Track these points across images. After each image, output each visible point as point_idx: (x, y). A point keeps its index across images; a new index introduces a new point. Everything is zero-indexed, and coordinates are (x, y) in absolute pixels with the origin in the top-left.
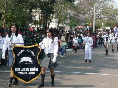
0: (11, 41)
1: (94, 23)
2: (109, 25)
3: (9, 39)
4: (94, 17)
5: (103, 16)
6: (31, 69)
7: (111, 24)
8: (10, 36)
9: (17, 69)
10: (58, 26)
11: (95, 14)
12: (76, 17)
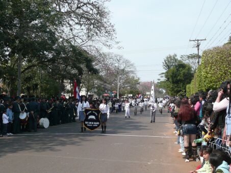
0: (83, 105)
1: (118, 91)
2: (131, 93)
3: (81, 105)
4: (118, 86)
5: (126, 85)
6: (95, 123)
7: (133, 92)
8: (81, 103)
9: (86, 123)
10: (87, 94)
11: (119, 84)
12: (103, 86)
